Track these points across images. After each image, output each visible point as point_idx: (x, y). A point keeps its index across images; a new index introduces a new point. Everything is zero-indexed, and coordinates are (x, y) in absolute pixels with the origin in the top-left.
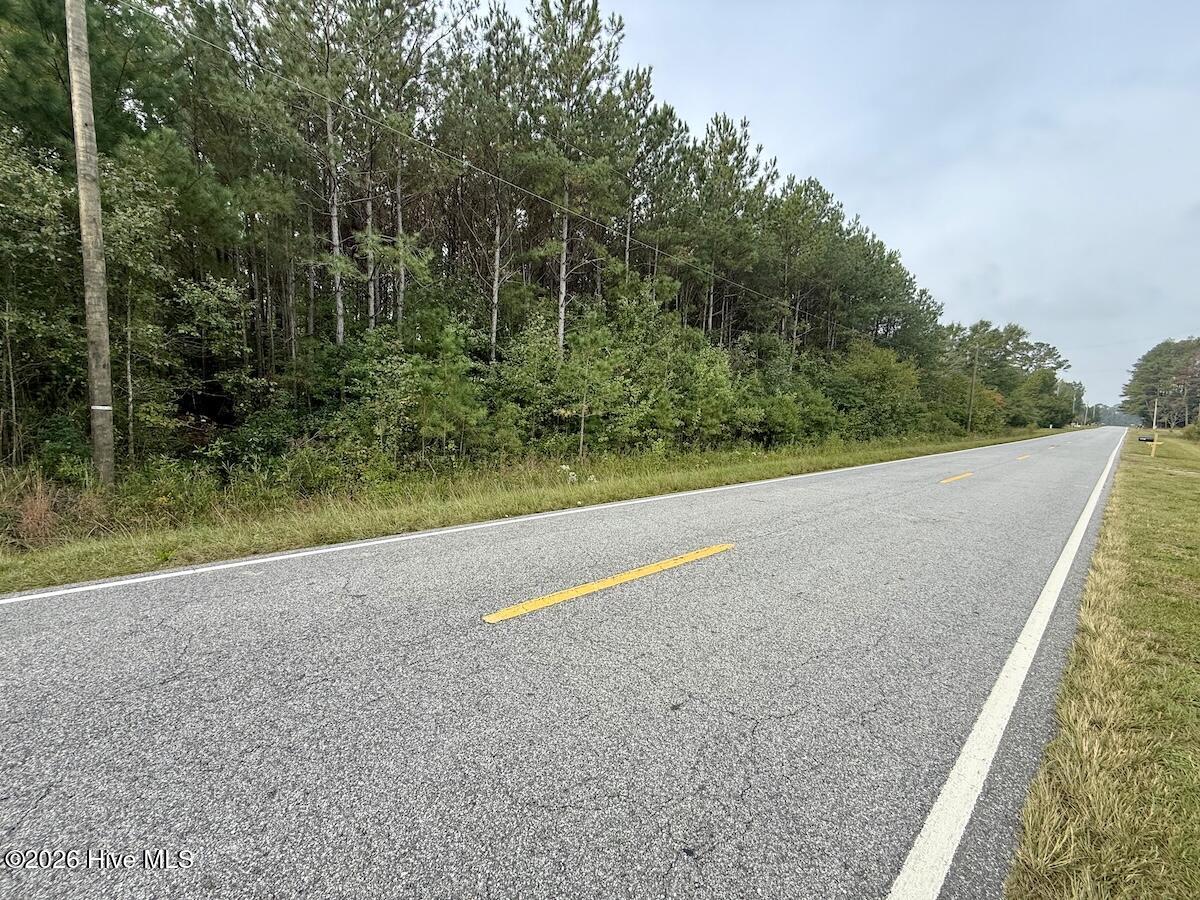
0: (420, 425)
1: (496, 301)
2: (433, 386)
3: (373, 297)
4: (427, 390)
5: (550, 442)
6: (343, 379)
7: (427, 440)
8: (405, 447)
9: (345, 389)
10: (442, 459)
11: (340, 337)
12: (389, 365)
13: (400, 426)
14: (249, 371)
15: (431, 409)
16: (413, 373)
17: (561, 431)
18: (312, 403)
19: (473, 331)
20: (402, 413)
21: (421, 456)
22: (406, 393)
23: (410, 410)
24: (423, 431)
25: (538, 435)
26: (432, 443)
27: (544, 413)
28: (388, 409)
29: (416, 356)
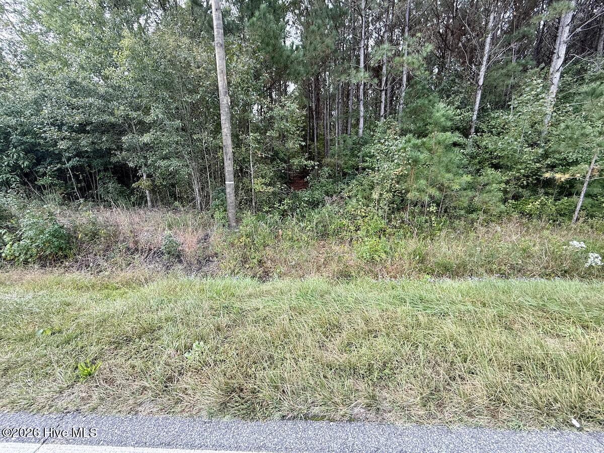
0: (407, 191)
1: (481, 82)
2: (422, 157)
3: (384, 102)
4: (416, 161)
5: (532, 206)
6: (361, 159)
7: (412, 202)
8: (393, 208)
9: (361, 165)
10: (424, 218)
11: (361, 131)
12: (387, 143)
13: (391, 192)
14: (306, 157)
15: (417, 178)
16: (405, 149)
17: (546, 194)
18: (342, 175)
19: (459, 111)
20: (394, 182)
21: (406, 216)
22: (399, 165)
23: (400, 179)
24: (409, 196)
25: (516, 197)
26: (416, 204)
27: (528, 177)
28: (383, 179)
29: (409, 135)
